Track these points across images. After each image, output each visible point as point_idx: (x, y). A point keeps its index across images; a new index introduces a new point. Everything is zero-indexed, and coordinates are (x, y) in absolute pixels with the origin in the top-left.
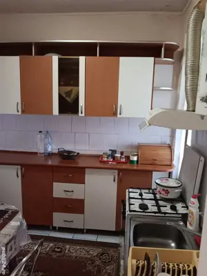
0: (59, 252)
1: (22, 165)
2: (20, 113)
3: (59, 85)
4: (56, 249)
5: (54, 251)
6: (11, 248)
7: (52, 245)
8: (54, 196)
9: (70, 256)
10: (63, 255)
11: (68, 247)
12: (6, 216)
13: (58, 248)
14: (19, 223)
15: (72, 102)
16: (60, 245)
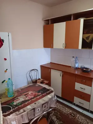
0: (73, 116)
1: (63, 72)
2: (64, 48)
3: (83, 33)
4: (72, 114)
5: (71, 114)
6: (45, 106)
7: (71, 111)
8: (75, 89)
9: (78, 121)
10: (74, 119)
11: (78, 115)
12: (48, 92)
13: (74, 114)
14: (51, 97)
15: (89, 42)
16: (75, 113)
